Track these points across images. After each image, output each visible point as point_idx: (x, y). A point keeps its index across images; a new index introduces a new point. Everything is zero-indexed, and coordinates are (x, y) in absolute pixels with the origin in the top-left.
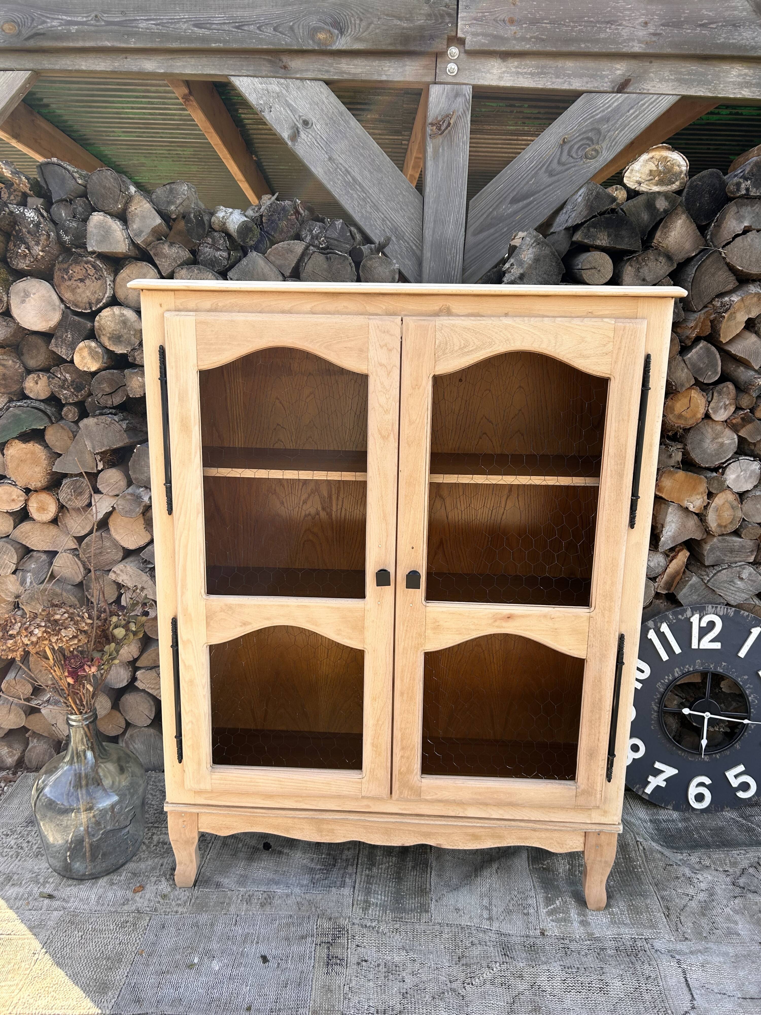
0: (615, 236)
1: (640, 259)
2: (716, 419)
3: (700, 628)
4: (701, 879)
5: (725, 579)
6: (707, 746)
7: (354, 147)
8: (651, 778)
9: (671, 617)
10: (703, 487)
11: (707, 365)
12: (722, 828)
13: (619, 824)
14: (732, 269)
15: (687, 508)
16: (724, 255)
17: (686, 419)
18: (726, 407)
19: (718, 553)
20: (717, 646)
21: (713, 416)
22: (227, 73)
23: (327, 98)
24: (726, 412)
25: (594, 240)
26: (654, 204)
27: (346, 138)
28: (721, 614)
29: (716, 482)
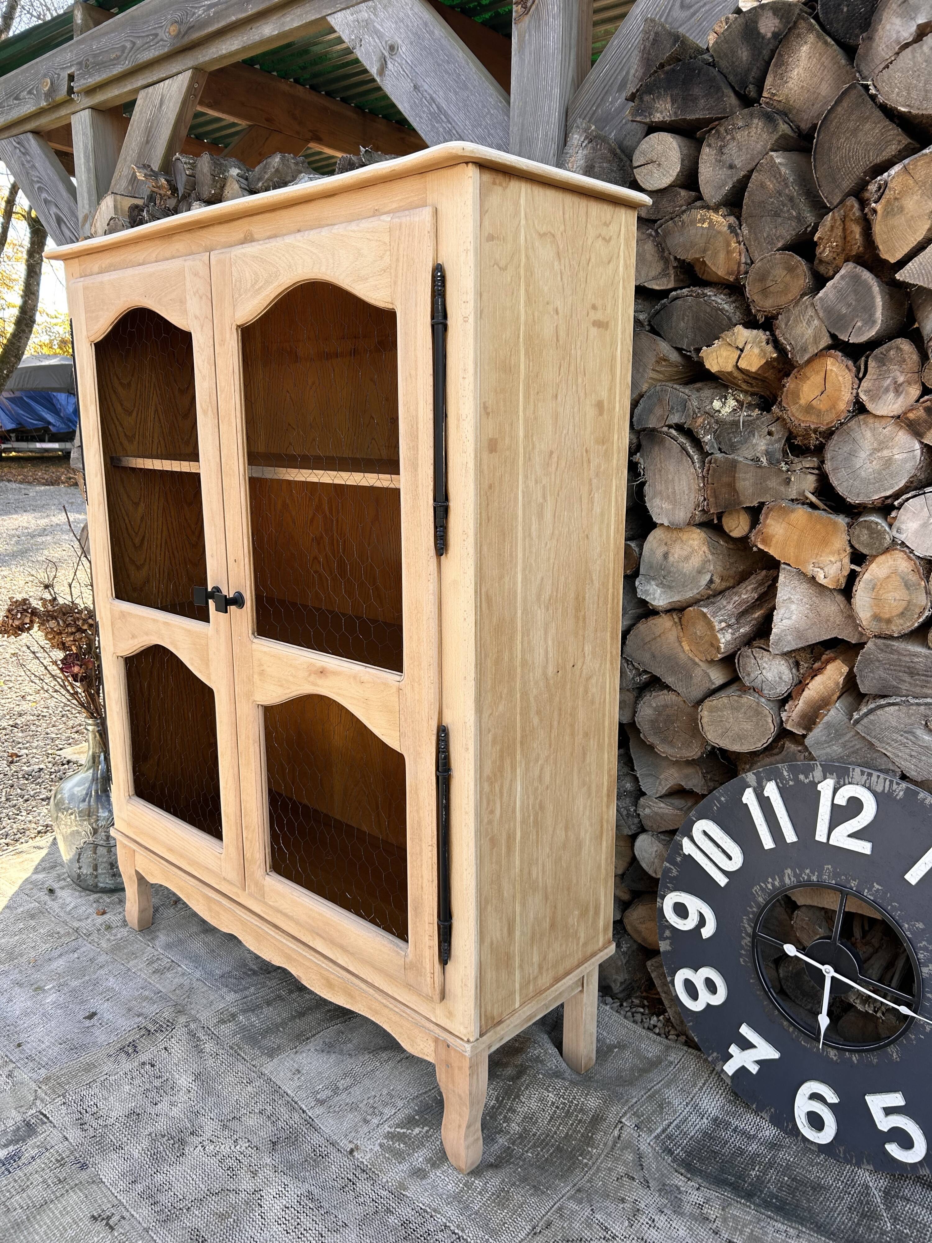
0: (683, 99)
1: (722, 129)
2: (878, 413)
3: (834, 807)
4: (659, 1224)
5: (894, 724)
6: (828, 1029)
7: (439, 65)
8: (733, 1049)
9: (785, 773)
10: (840, 542)
11: (853, 310)
12: (817, 1188)
13: (468, 1041)
14: (889, 113)
15: (813, 578)
16: (873, 91)
17: (819, 413)
18: (898, 389)
19: (881, 673)
20: (864, 847)
21: (869, 406)
22: (324, 14)
23: (411, 9)
24: (901, 399)
25: (650, 114)
26: (757, 28)
27: (431, 53)
28: (879, 789)
29: (866, 532)
